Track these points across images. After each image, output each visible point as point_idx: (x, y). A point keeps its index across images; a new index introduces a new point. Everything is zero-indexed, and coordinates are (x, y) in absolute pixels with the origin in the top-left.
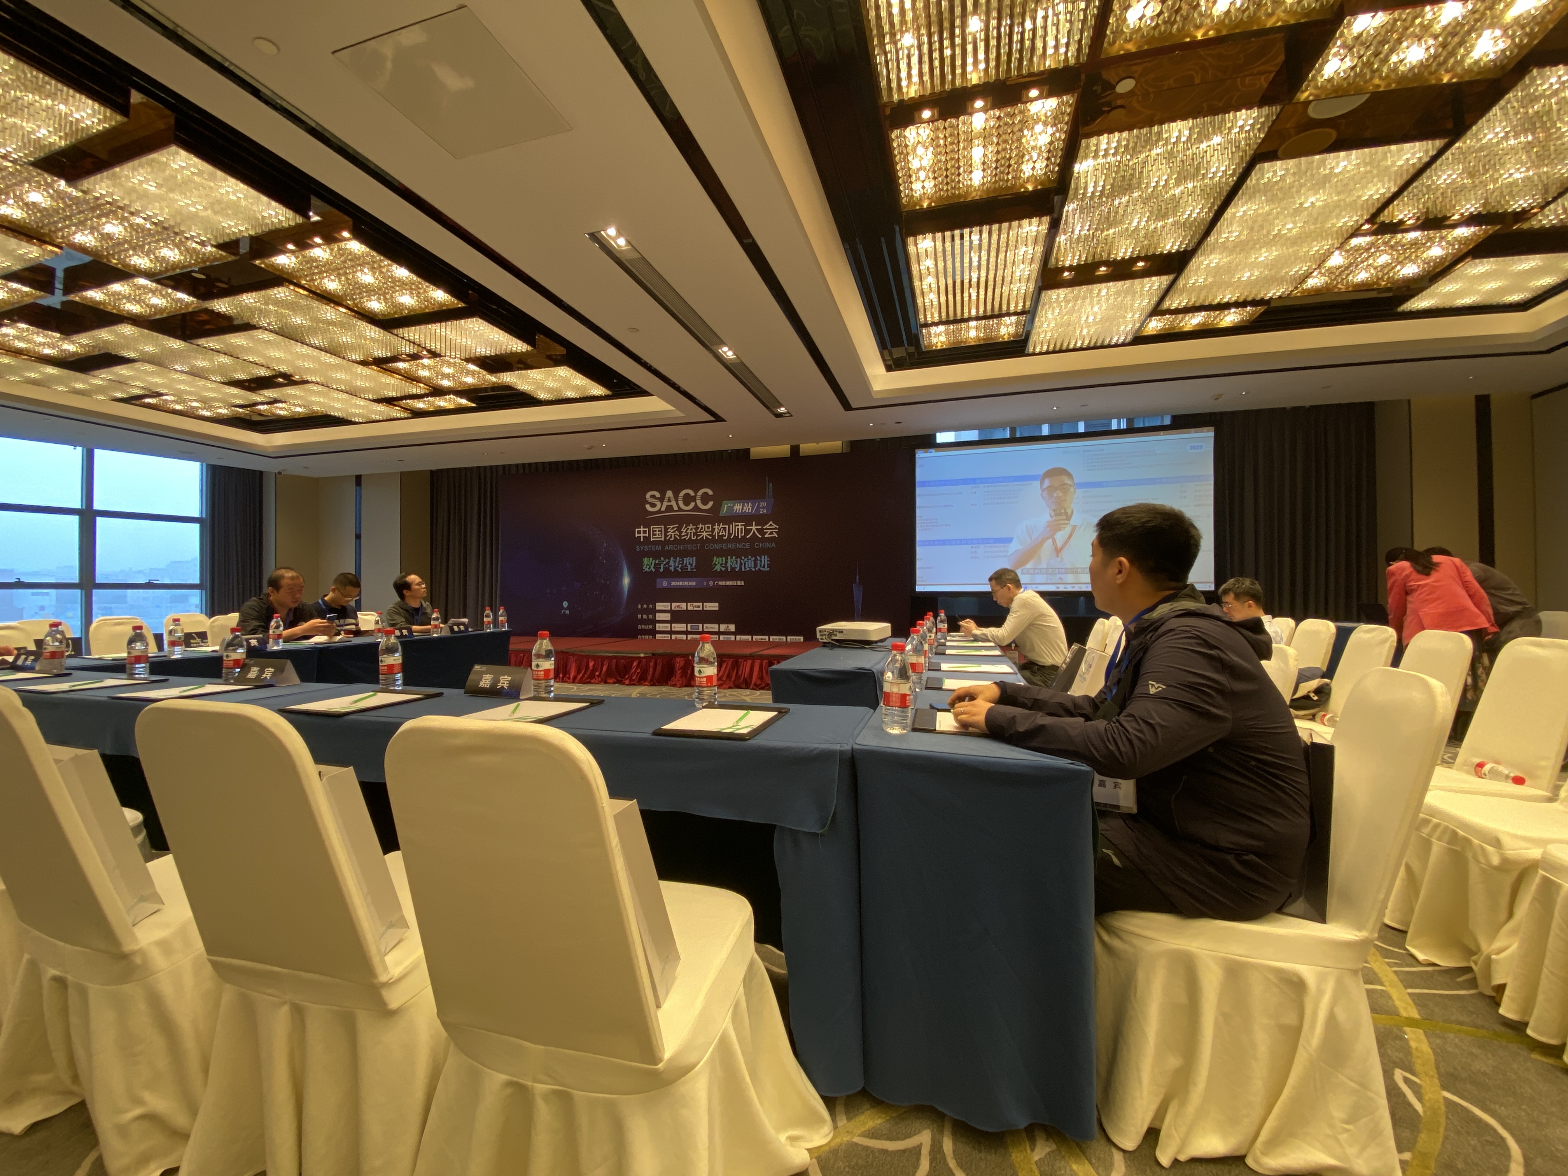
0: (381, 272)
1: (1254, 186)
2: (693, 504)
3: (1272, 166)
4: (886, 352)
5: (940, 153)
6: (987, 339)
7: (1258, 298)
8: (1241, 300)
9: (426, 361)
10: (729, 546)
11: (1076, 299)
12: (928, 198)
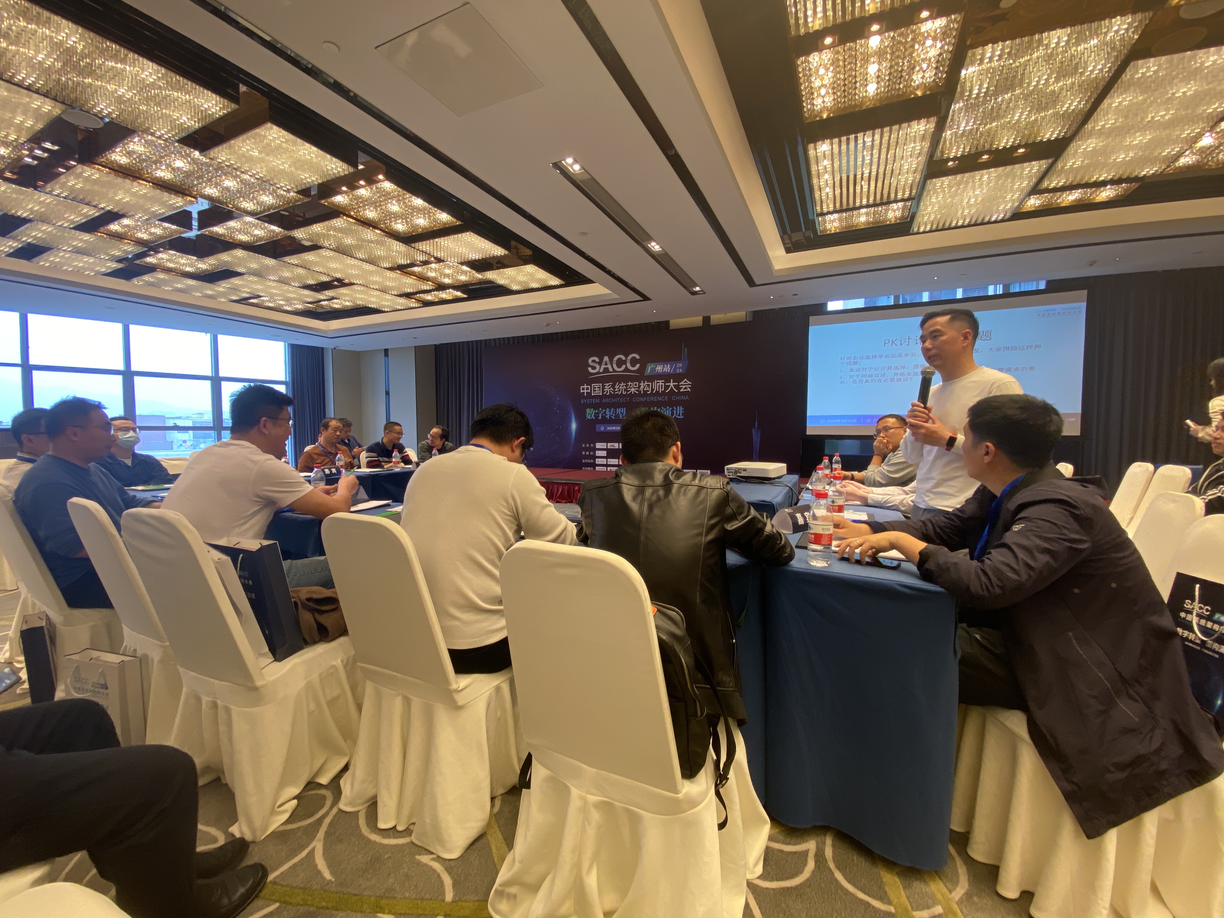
0: (404, 203)
1: (1129, 80)
2: (624, 367)
3: (1146, 63)
4: (786, 237)
5: (839, 72)
6: (876, 222)
7: (1133, 175)
8: (1116, 178)
9: (433, 266)
10: (652, 398)
11: (959, 184)
12: (827, 110)
